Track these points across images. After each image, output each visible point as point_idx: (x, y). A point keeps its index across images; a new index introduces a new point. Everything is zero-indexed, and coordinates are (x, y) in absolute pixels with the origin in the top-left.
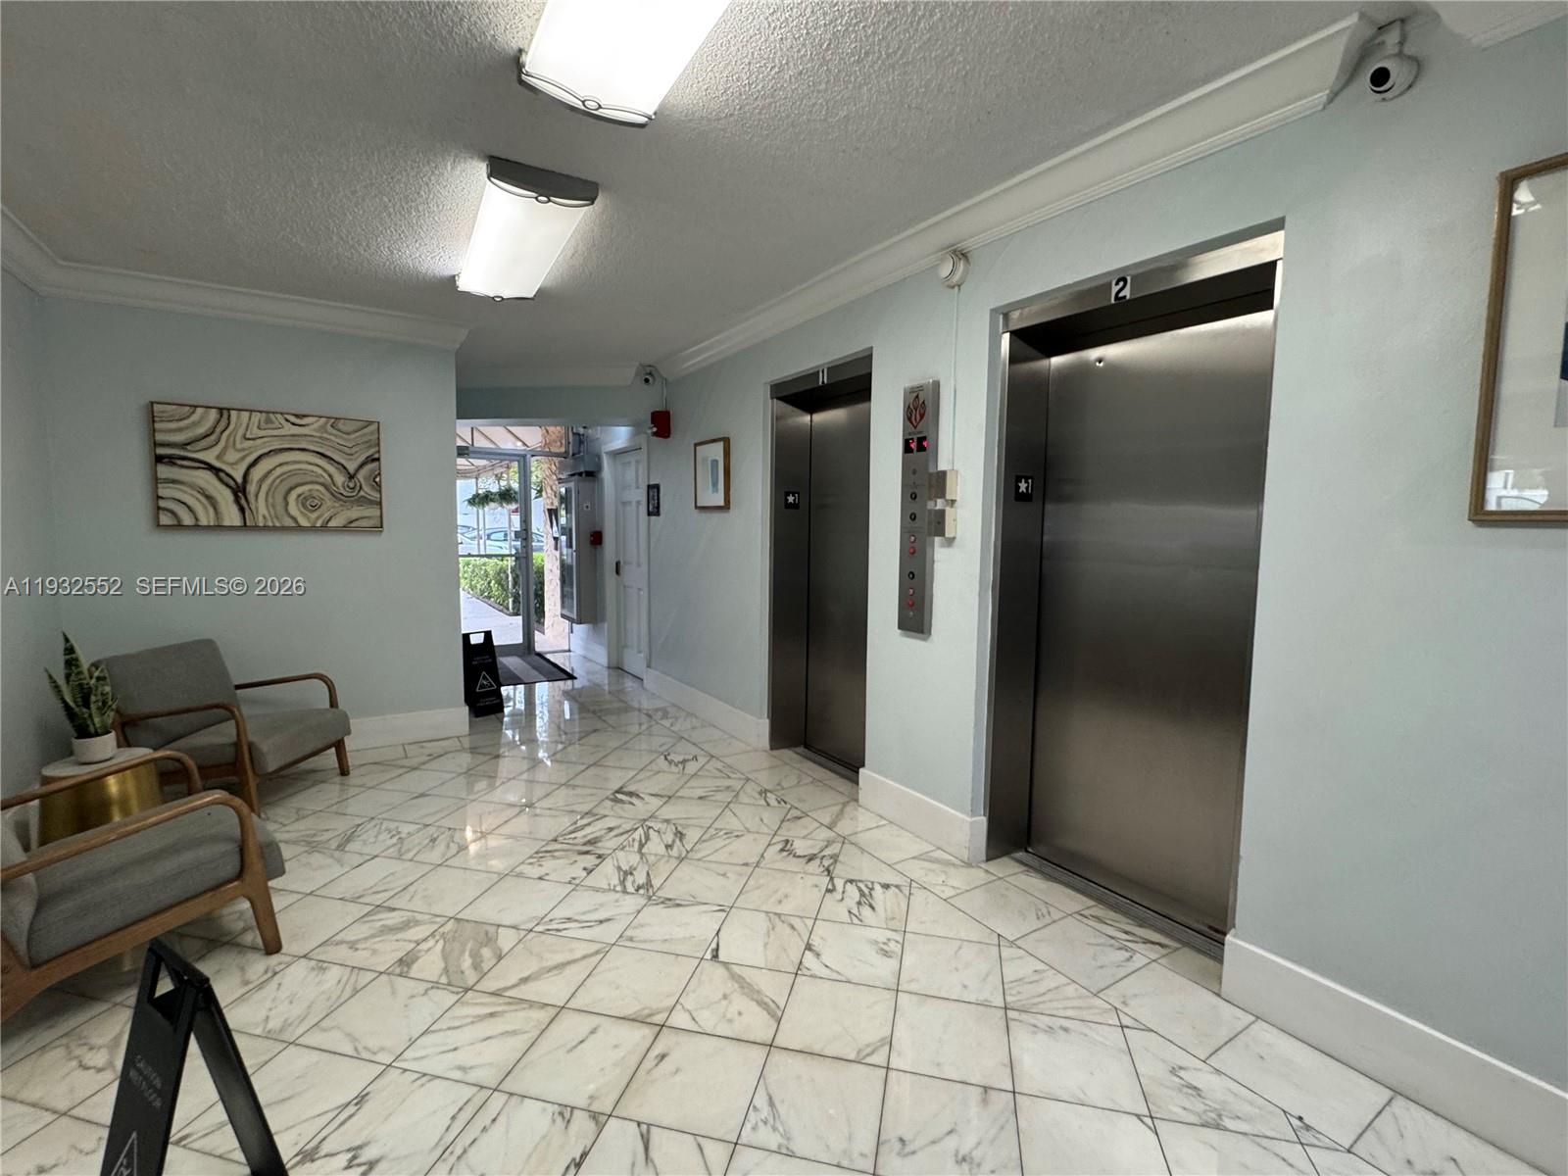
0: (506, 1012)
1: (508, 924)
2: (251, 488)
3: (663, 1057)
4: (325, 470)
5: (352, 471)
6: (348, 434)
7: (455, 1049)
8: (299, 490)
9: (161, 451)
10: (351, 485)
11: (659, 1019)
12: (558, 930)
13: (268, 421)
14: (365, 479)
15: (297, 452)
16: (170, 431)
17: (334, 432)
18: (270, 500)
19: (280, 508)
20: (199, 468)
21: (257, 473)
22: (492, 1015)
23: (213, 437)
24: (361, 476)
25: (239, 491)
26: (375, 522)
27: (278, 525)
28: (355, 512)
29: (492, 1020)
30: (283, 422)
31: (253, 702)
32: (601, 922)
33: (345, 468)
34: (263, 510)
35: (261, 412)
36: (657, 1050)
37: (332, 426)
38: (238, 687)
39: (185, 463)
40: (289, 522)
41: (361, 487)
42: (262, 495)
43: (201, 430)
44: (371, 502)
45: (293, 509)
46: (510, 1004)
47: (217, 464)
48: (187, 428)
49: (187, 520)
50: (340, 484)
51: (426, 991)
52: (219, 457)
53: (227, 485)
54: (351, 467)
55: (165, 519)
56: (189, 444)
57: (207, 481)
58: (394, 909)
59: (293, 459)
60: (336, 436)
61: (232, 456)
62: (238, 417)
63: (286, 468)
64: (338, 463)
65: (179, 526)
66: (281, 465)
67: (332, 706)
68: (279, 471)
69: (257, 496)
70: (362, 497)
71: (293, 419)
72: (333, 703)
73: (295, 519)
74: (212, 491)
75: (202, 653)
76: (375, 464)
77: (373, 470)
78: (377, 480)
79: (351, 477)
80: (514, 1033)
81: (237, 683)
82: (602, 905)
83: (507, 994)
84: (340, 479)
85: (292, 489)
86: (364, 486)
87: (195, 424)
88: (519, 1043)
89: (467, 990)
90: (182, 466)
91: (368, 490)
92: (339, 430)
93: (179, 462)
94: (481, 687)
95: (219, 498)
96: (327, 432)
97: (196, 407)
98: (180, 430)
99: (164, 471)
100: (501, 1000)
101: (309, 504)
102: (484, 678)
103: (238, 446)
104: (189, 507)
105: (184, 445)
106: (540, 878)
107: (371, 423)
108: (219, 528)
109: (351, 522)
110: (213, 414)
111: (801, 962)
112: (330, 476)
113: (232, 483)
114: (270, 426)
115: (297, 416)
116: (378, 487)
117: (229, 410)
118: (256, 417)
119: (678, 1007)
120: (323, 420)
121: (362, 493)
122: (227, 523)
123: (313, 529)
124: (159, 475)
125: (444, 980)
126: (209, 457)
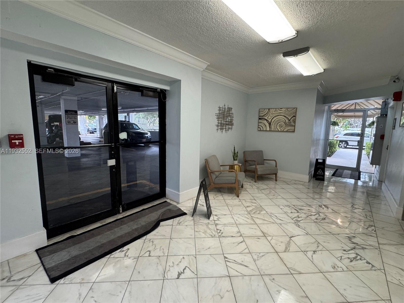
0: (250, 219)
1: (266, 211)
2: (272, 123)
3: (259, 238)
4: (284, 119)
5: (289, 119)
6: (290, 111)
7: (239, 218)
8: (279, 123)
9: (260, 117)
10: (289, 122)
11: (266, 235)
12: (272, 216)
13: (276, 110)
14: (292, 121)
15: (280, 116)
16: (262, 114)
17: (287, 111)
18: (274, 126)
19: (276, 127)
20: (264, 120)
21: (273, 121)
22: (248, 218)
23: (267, 114)
24: (291, 120)
25: (270, 124)
26: (293, 130)
27: (275, 130)
28: (289, 128)
29: (247, 219)
30: (278, 110)
31: (267, 163)
32: (280, 220)
33: (288, 119)
34: (273, 128)
35: (275, 109)
36: (259, 237)
37: (287, 110)
38: (264, 160)
39: (263, 119)
40: (277, 130)
41: (291, 122)
42: (273, 125)
43: (266, 113)
44: (293, 126)
45: (278, 127)
46: (252, 219)
47: (267, 119)
48: (264, 113)
49: (262, 129)
50: (287, 122)
51: (245, 211)
52: (268, 118)
53: (268, 123)
54: (290, 118)
55: (259, 129)
56: (264, 116)
57: (265, 122)
58: (256, 200)
59: (279, 117)
60: (287, 112)
61: (269, 117)
62: (271, 110)
63: (278, 119)
64: (287, 118)
65: (261, 130)
66: (277, 119)
67: (276, 167)
68: (277, 120)
69: (272, 124)
70: (291, 125)
71: (280, 109)
72: (276, 166)
73: (278, 129)
74: (266, 124)
75: (260, 153)
76: (295, 117)
77: (294, 119)
78: (294, 121)
79: (289, 120)
80: (247, 221)
81: (264, 159)
82: (284, 218)
83: (253, 218)
84: (287, 121)
85: (278, 123)
86: (292, 122)
87: (265, 112)
88: (246, 223)
89: (249, 214)
90: (262, 120)
91: (292, 123)
92: (288, 111)
93: (262, 119)
94: (318, 173)
95: (267, 125)
96: (286, 111)
97: (265, 109)
98: (263, 113)
99: (260, 121)
100: (251, 218)
101: (280, 126)
102: (320, 171)
103: (271, 116)
104: (262, 127)
105: (263, 116)
106: (281, 209)
107: (295, 108)
108: (266, 131)
109: (288, 130)
110: (268, 110)
111: (308, 251)
112: (285, 120)
113: (269, 123)
114: (276, 111)
115: (281, 109)
116: (294, 122)
117: (270, 109)
118: (274, 109)
119: (272, 237)
120: (285, 109)
121: (291, 124)
122: (267, 130)
123: (281, 131)
124: (259, 122)
125: (249, 211)
126: (266, 118)
